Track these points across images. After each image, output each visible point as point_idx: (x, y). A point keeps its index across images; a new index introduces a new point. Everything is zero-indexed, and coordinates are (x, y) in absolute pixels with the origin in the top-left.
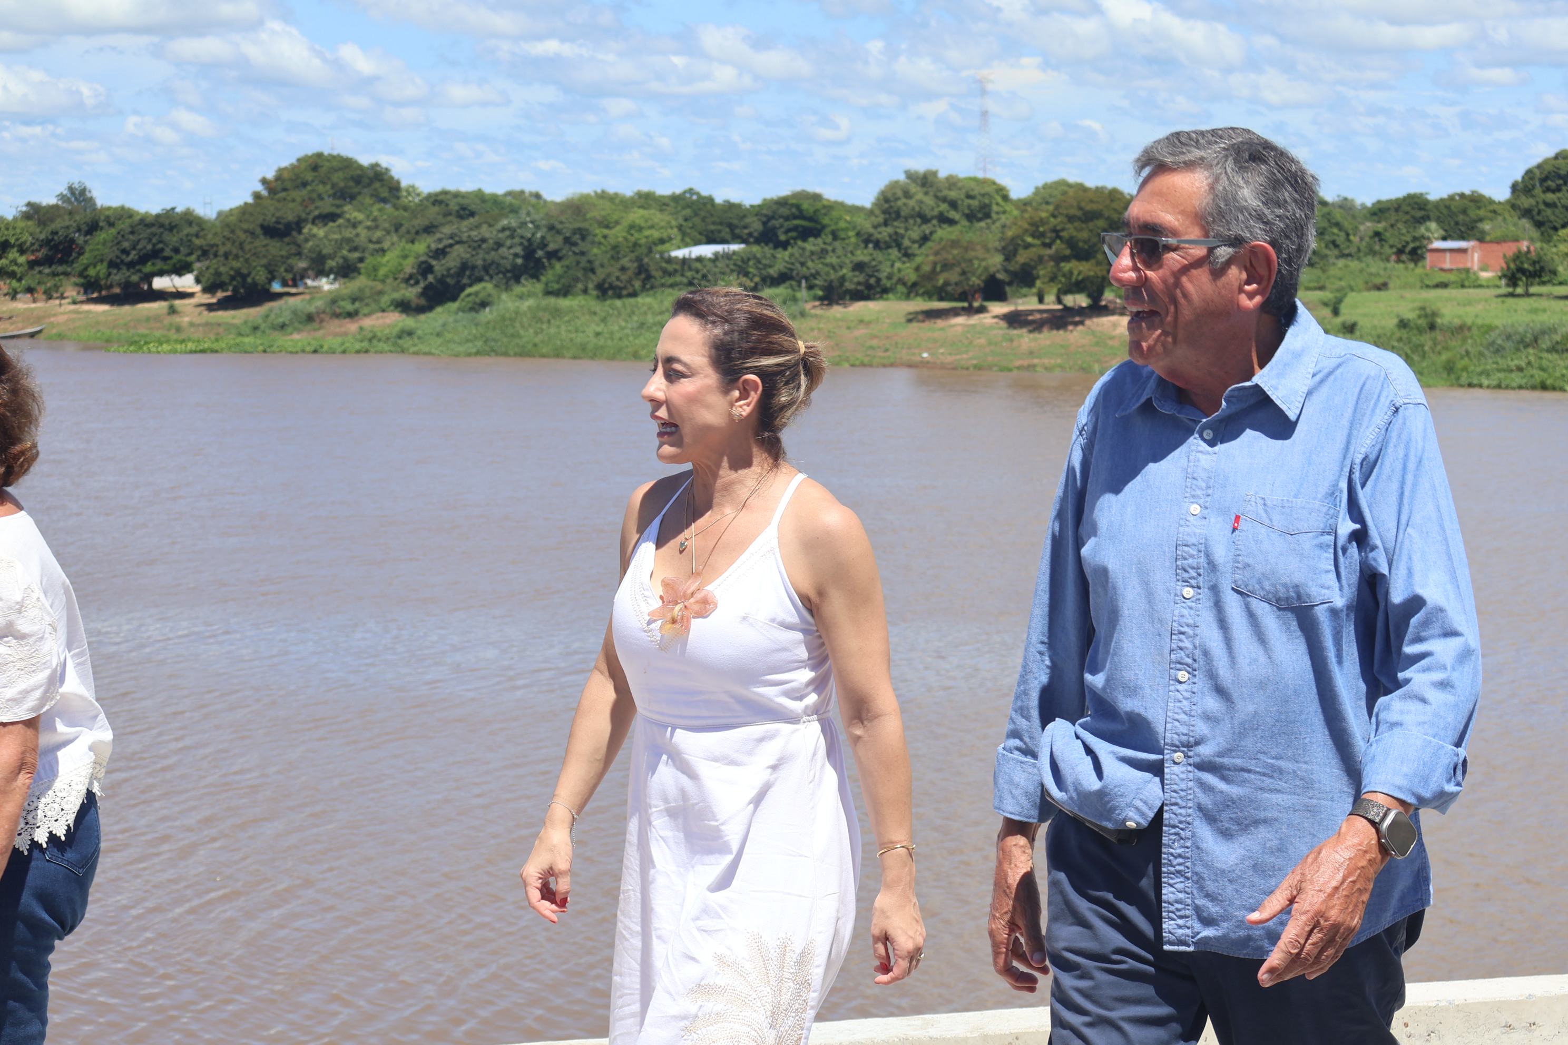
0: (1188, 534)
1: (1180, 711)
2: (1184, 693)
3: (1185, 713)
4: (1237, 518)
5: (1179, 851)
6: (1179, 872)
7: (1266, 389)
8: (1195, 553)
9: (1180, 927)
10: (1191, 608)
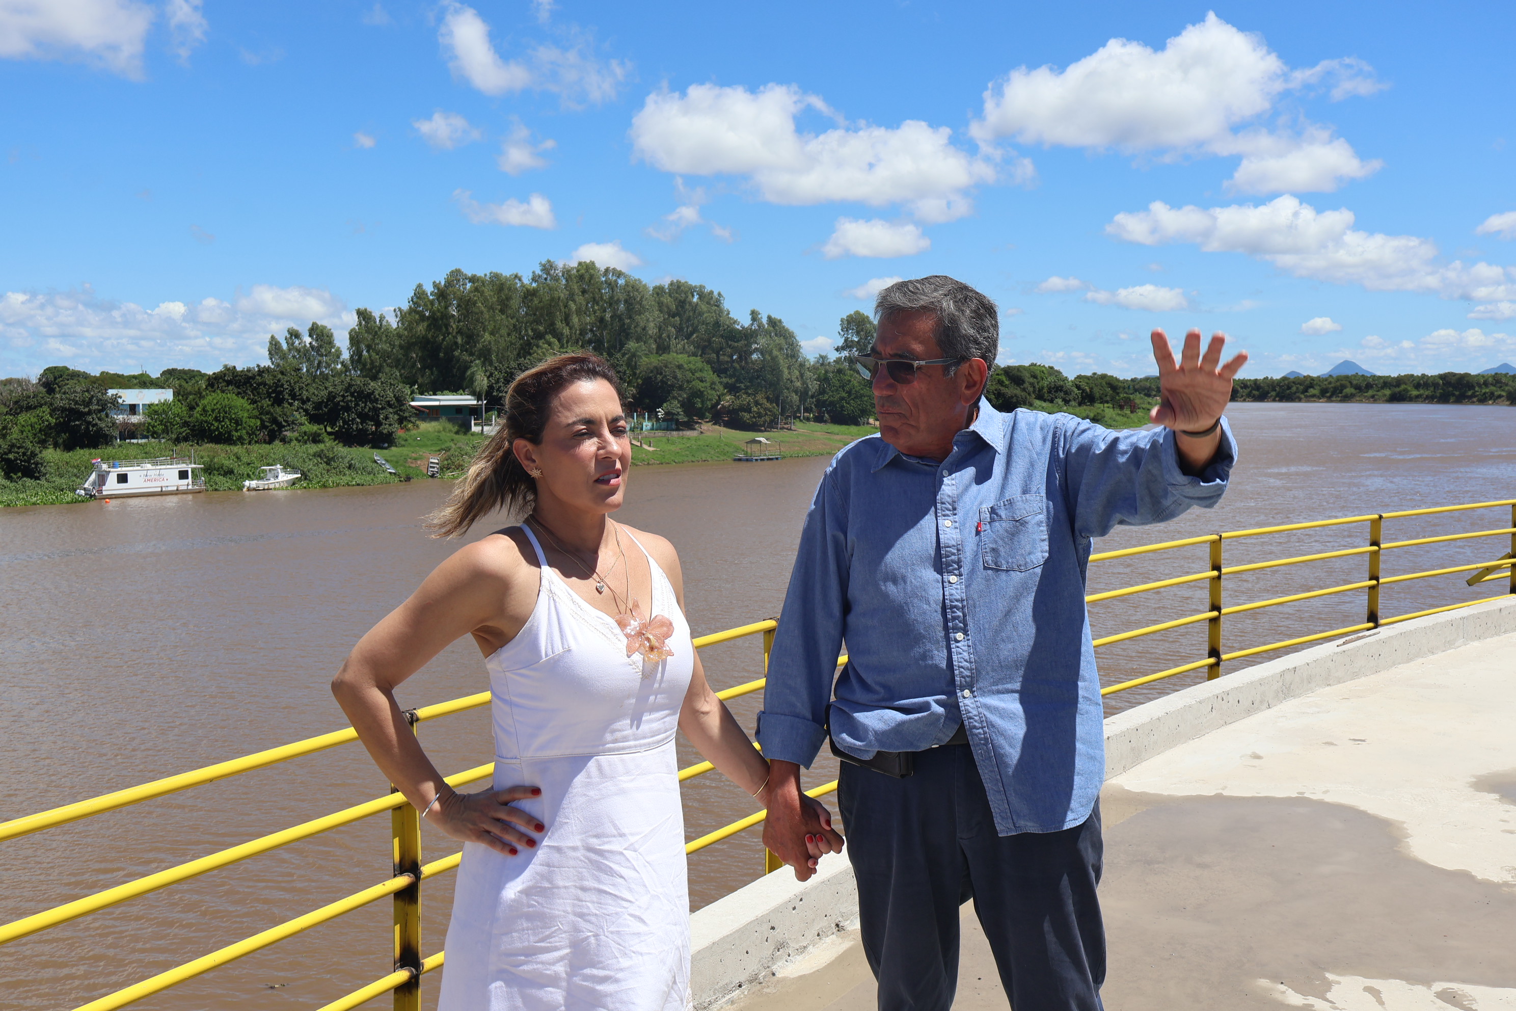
0: (948, 539)
1: (962, 660)
2: (963, 648)
3: (966, 661)
7: (980, 433)
8: (955, 551)
10: (957, 589)
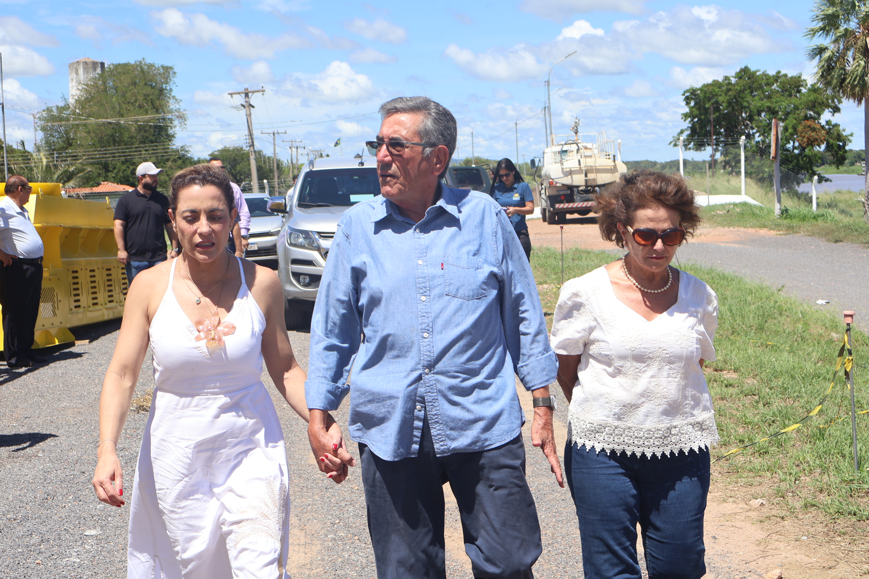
0: (420, 273)
1: (426, 351)
2: (427, 343)
3: (429, 351)
4: (442, 264)
5: (435, 412)
6: (437, 422)
7: (444, 207)
8: (425, 281)
9: (442, 446)
10: (426, 305)
